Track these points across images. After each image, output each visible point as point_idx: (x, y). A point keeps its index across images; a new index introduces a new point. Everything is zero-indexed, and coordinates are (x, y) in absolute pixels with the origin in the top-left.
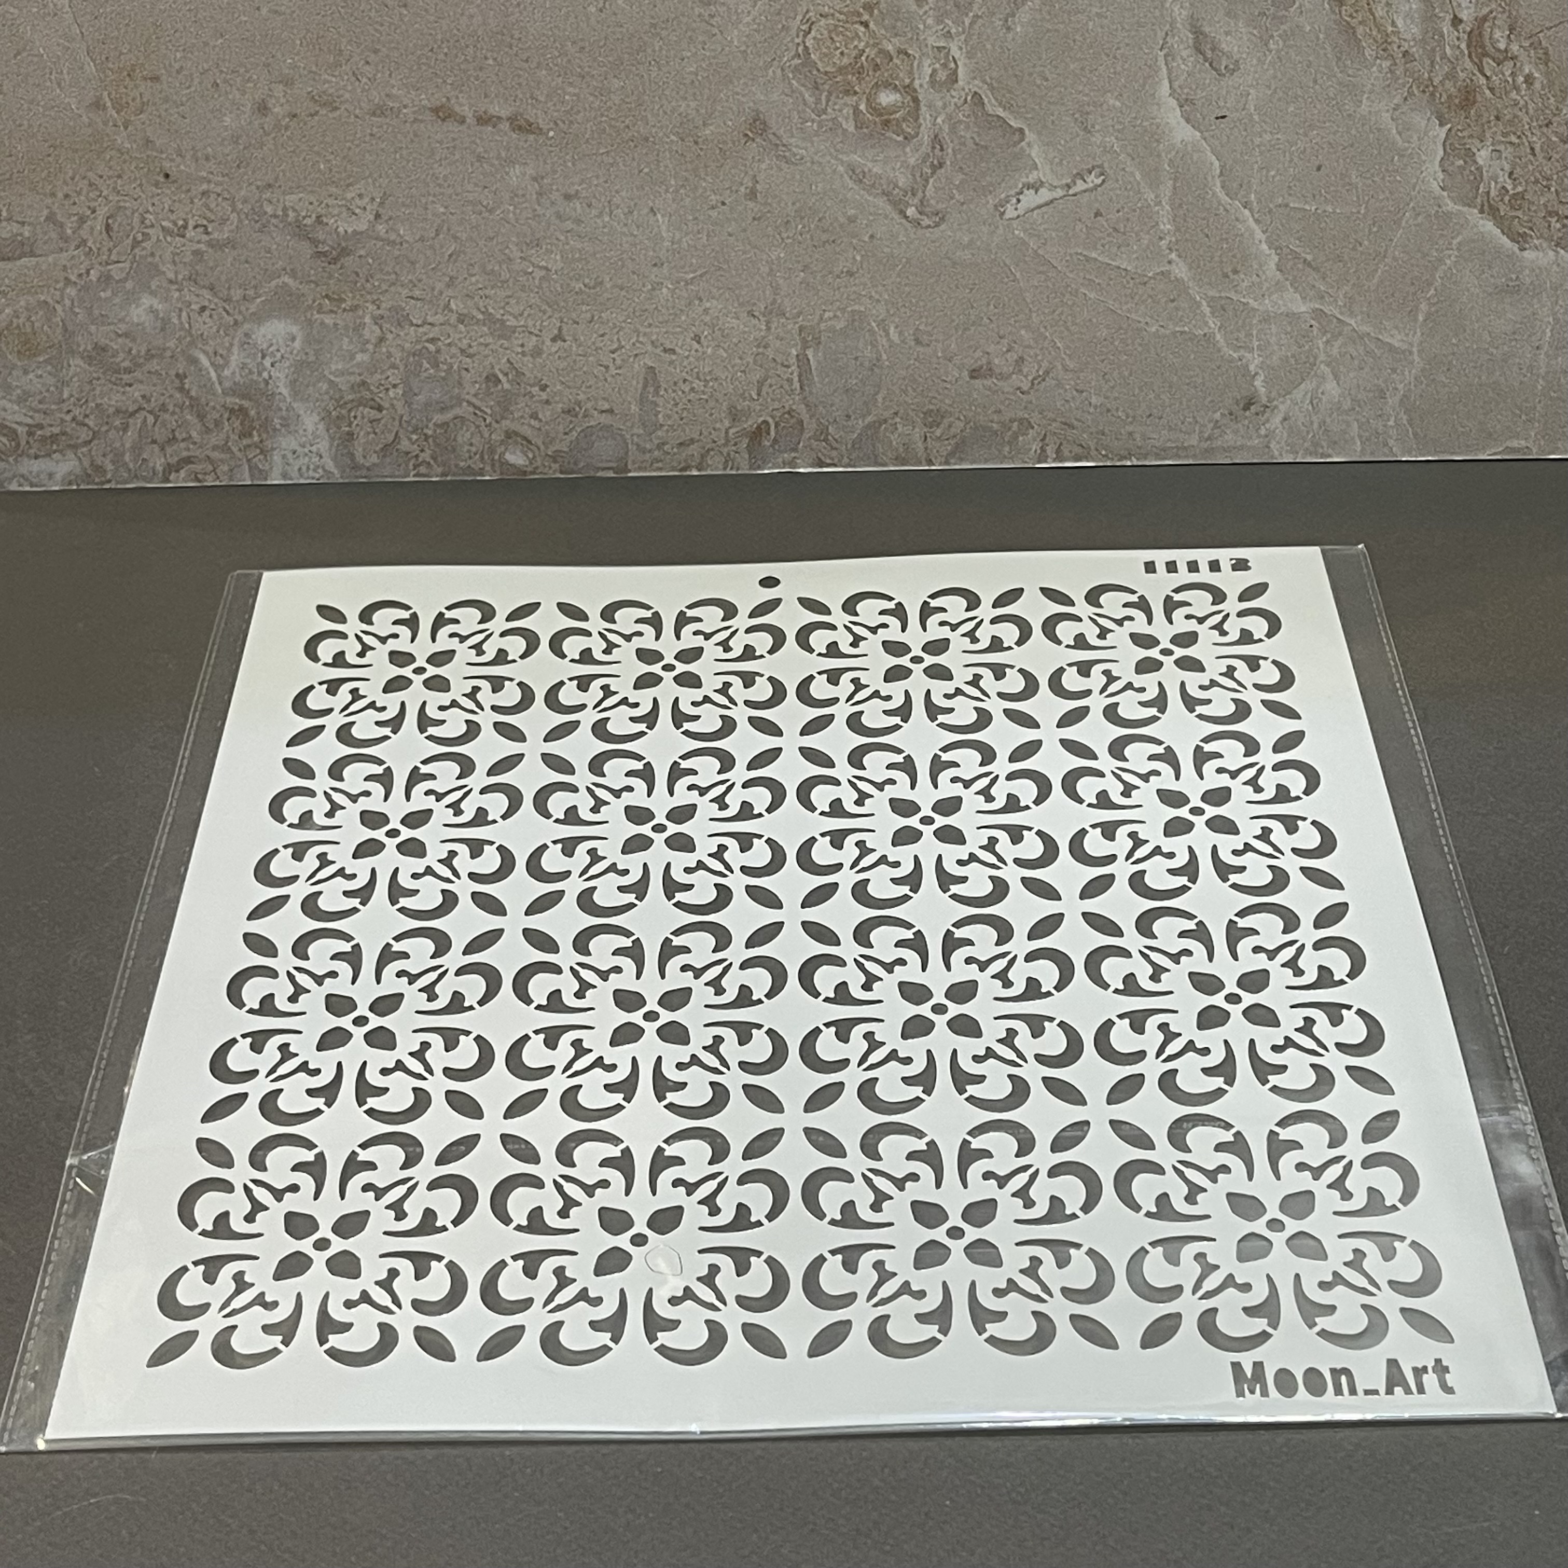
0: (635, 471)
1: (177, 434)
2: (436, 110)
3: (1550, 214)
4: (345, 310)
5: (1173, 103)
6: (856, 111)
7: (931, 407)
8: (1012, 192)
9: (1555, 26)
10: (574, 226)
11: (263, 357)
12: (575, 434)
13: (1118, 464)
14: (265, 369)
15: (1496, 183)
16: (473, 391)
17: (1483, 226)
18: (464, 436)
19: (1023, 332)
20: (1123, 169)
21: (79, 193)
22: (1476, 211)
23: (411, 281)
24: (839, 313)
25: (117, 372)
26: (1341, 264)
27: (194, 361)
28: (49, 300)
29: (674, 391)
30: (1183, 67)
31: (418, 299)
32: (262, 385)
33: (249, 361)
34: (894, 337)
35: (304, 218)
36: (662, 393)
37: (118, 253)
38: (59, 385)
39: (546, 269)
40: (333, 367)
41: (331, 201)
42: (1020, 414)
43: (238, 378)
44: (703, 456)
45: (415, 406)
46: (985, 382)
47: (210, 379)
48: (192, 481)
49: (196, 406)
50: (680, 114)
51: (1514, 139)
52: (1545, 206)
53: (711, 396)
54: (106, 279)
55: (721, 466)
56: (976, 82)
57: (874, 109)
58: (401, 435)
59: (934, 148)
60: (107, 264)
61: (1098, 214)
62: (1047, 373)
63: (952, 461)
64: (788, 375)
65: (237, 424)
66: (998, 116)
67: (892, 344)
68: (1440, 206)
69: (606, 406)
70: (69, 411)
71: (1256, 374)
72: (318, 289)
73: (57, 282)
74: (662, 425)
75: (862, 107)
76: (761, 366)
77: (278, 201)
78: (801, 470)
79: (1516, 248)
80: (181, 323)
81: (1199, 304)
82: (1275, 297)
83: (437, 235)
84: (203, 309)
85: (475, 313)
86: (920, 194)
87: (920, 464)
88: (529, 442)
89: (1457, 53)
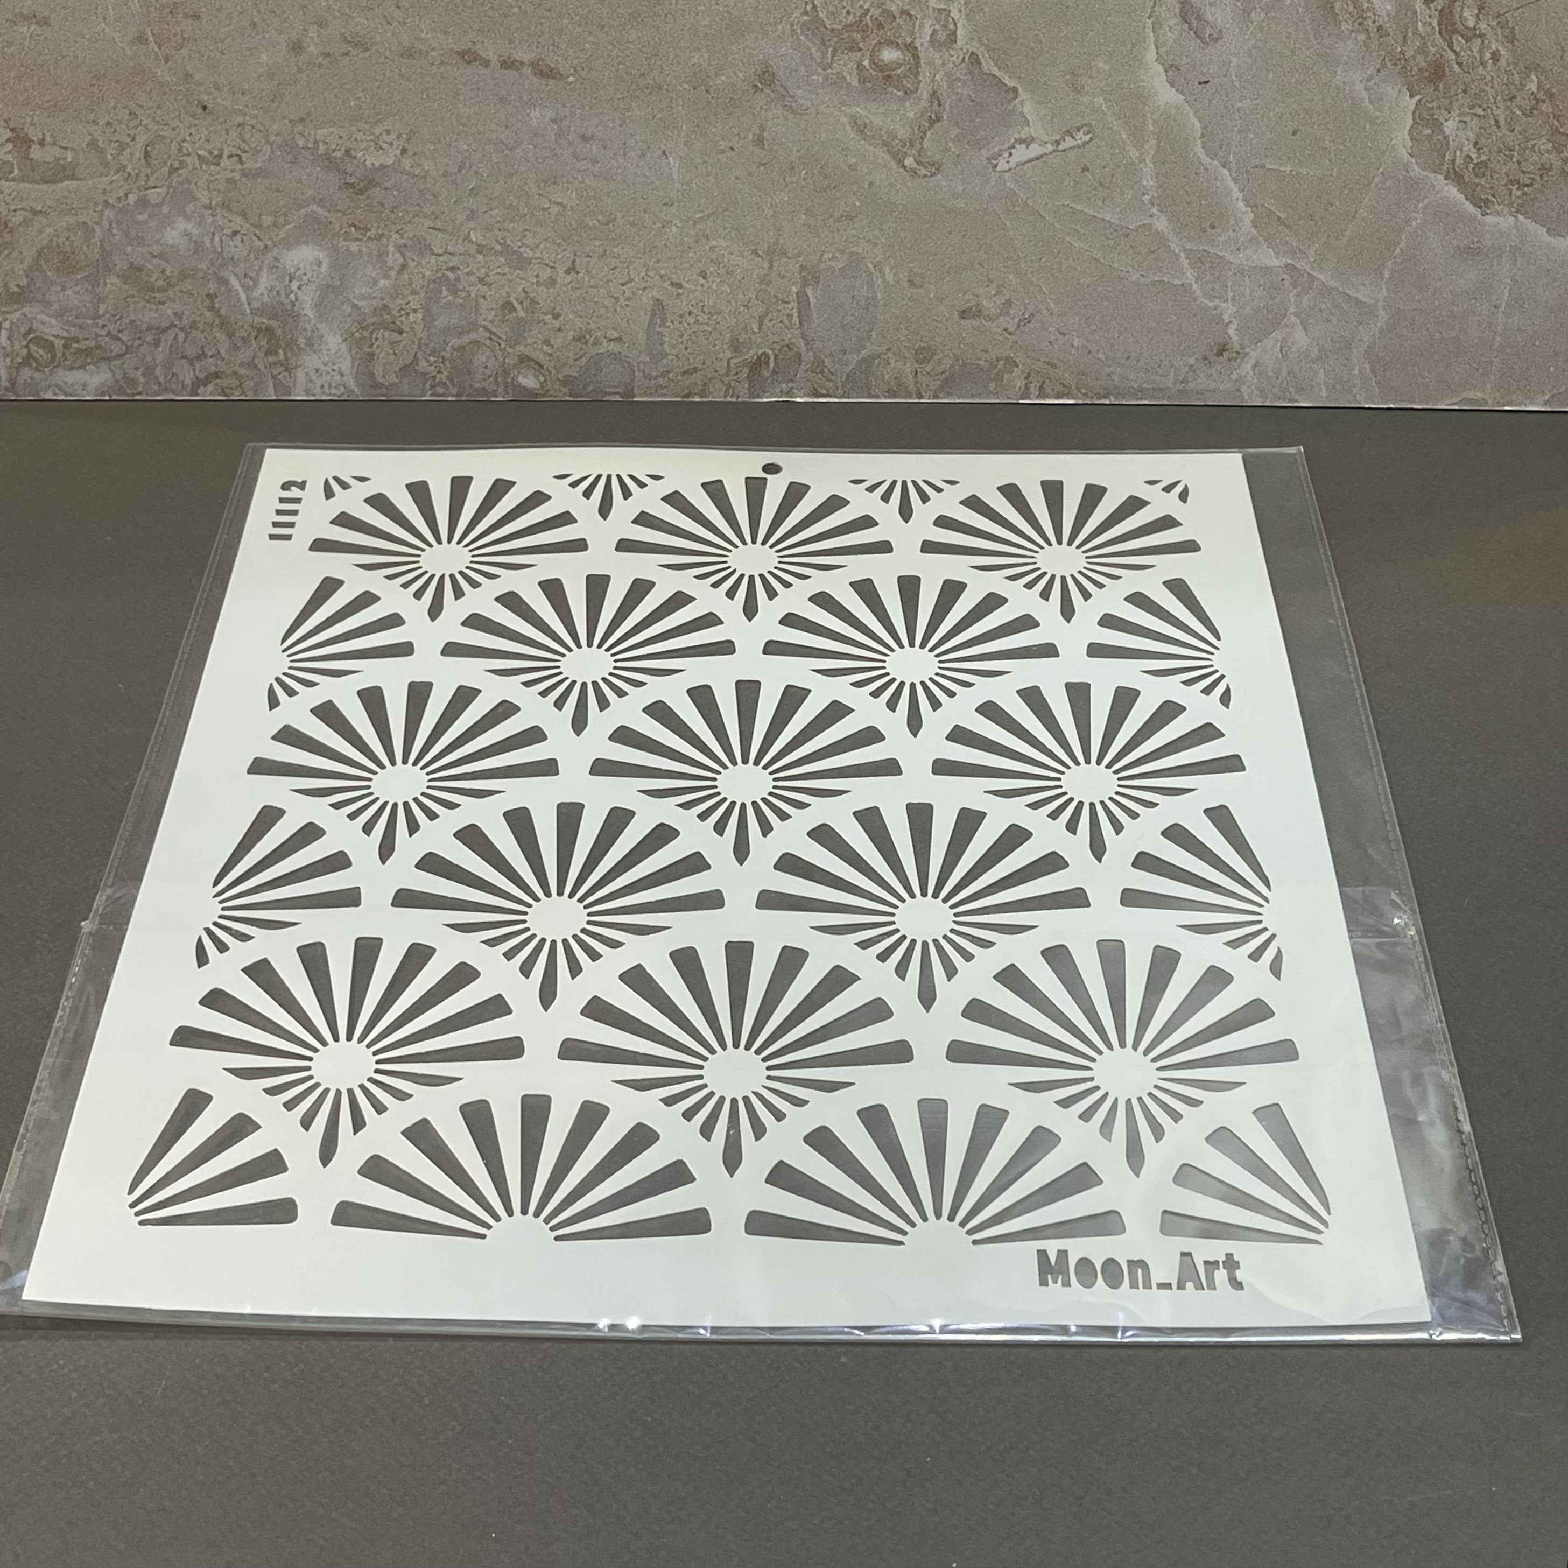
0: (640, 396)
1: (206, 350)
2: (462, 54)
3: (1511, 182)
4: (369, 238)
5: (1160, 68)
6: (860, 67)
7: (922, 344)
8: (1006, 146)
9: (1522, 7)
10: (590, 166)
11: (290, 281)
12: (584, 360)
13: (1098, 402)
14: (292, 292)
15: (1461, 151)
16: (490, 317)
17: (1448, 192)
18: (480, 359)
19: (1010, 277)
20: (1111, 129)
21: (120, 122)
22: (1441, 177)
23: (433, 213)
24: (837, 255)
25: (152, 290)
26: (1313, 223)
27: (225, 282)
28: (89, 222)
29: (680, 323)
30: (1169, 34)
31: (438, 229)
32: (289, 307)
33: (277, 284)
34: (889, 276)
35: (334, 150)
36: (668, 324)
37: (157, 179)
38: (95, 301)
39: (560, 204)
40: (357, 292)
41: (360, 136)
42: (1005, 354)
43: (266, 299)
44: (704, 385)
45: (433, 331)
46: (974, 322)
47: (239, 299)
48: (220, 395)
49: (224, 324)
50: (693, 65)
51: (1480, 111)
52: (1507, 175)
53: (715, 329)
54: (143, 203)
55: (722, 394)
56: (974, 43)
57: (877, 65)
58: (420, 356)
59: (932, 102)
60: (146, 189)
61: (1085, 169)
62: (1032, 315)
63: (941, 395)
64: (787, 312)
65: (264, 343)
66: (994, 76)
67: (886, 283)
68: (1407, 172)
69: (616, 335)
70: (104, 326)
71: (1231, 322)
72: (345, 218)
73: (96, 204)
74: (667, 354)
75: (866, 63)
76: (763, 302)
77: (309, 134)
78: (798, 400)
79: (1477, 212)
80: (214, 247)
81: (1177, 257)
82: (1249, 252)
83: (459, 171)
84: (235, 233)
85: (494, 244)
86: (918, 146)
87: (910, 397)
88: (542, 367)
89: (1429, 29)
